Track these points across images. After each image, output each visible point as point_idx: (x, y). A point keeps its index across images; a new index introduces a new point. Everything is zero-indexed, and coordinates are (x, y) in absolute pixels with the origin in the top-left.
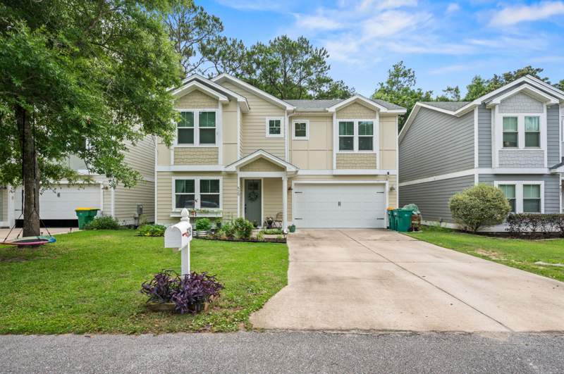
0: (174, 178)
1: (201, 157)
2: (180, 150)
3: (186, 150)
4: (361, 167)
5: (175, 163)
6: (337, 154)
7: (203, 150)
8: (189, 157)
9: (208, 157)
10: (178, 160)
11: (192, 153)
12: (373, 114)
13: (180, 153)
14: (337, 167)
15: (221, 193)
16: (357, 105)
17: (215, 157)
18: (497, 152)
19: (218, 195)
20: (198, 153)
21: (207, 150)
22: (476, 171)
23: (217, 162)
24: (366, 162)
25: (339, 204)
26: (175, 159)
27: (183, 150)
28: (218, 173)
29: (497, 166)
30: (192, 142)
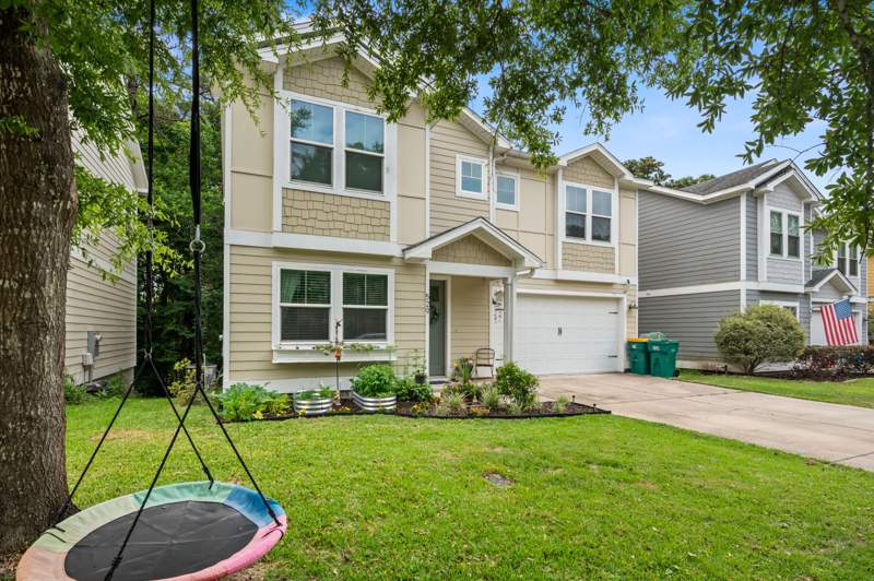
0: (278, 266)
1: (350, 219)
2: (298, 196)
3: (314, 197)
4: (596, 269)
5: (285, 227)
6: (563, 243)
7: (355, 203)
8: (321, 216)
9: (367, 221)
10: (293, 221)
11: (327, 208)
12: (610, 182)
13: (297, 205)
14: (563, 265)
15: (390, 307)
16: (591, 162)
17: (383, 222)
18: (765, 260)
19: (385, 310)
20: (343, 210)
21: (364, 203)
22: (743, 286)
23: (386, 236)
24: (602, 261)
25: (560, 331)
26: (285, 216)
27: (307, 197)
28: (385, 260)
29: (765, 279)
30: (328, 180)
